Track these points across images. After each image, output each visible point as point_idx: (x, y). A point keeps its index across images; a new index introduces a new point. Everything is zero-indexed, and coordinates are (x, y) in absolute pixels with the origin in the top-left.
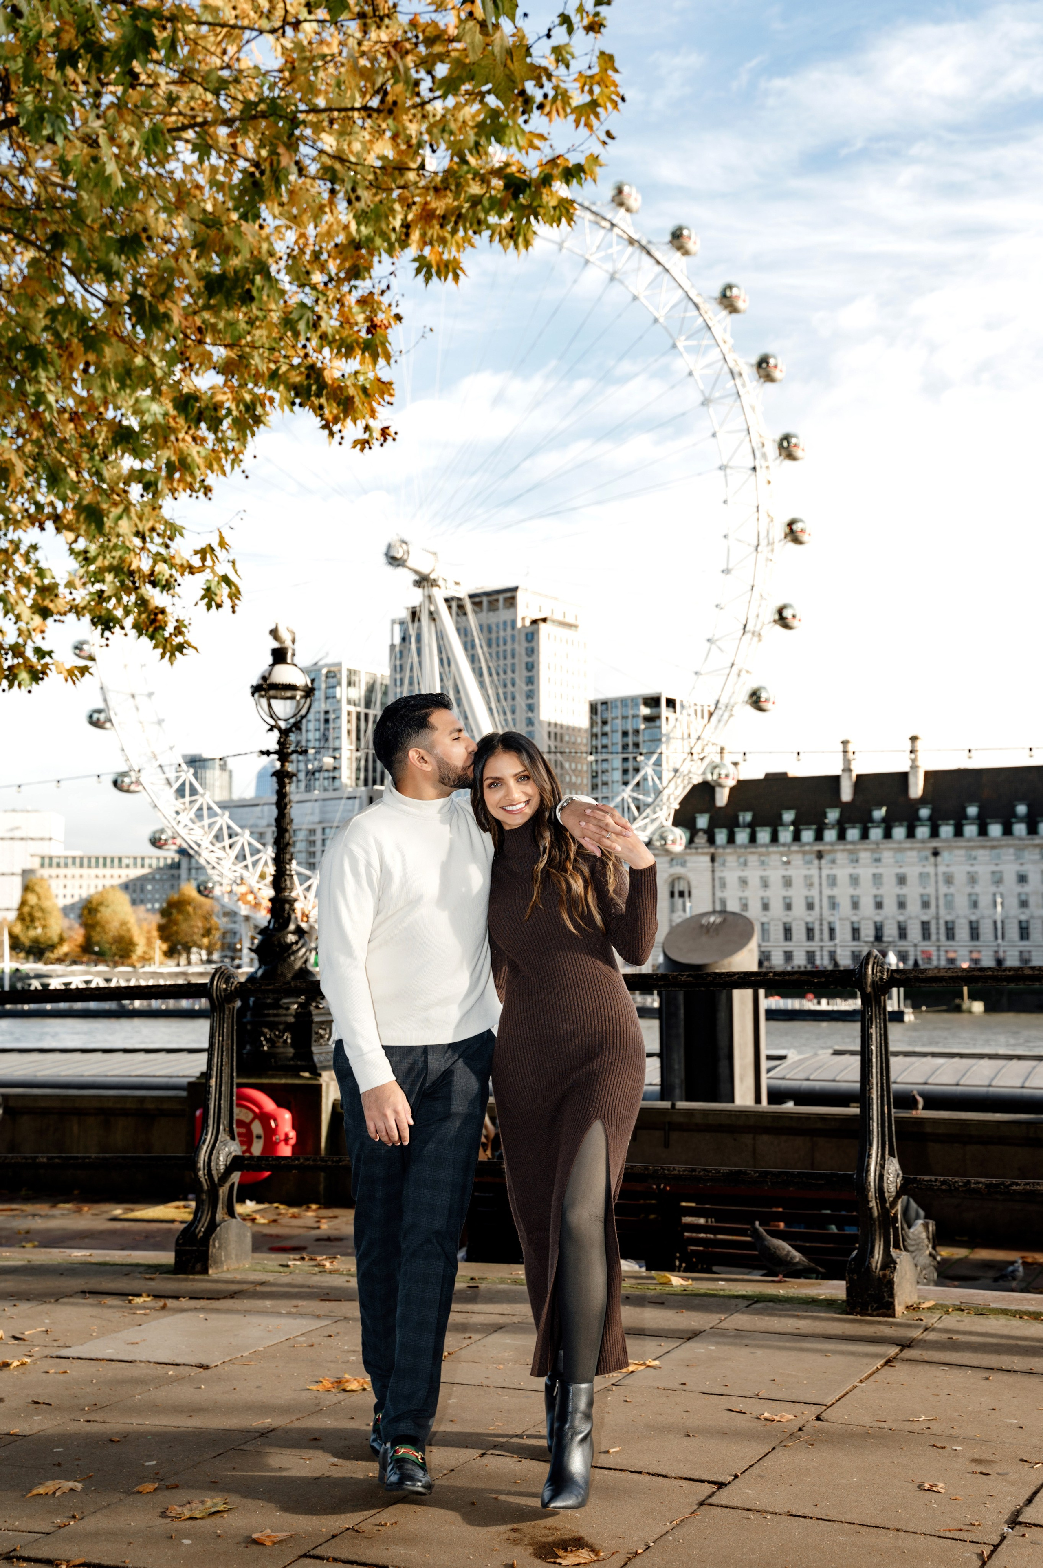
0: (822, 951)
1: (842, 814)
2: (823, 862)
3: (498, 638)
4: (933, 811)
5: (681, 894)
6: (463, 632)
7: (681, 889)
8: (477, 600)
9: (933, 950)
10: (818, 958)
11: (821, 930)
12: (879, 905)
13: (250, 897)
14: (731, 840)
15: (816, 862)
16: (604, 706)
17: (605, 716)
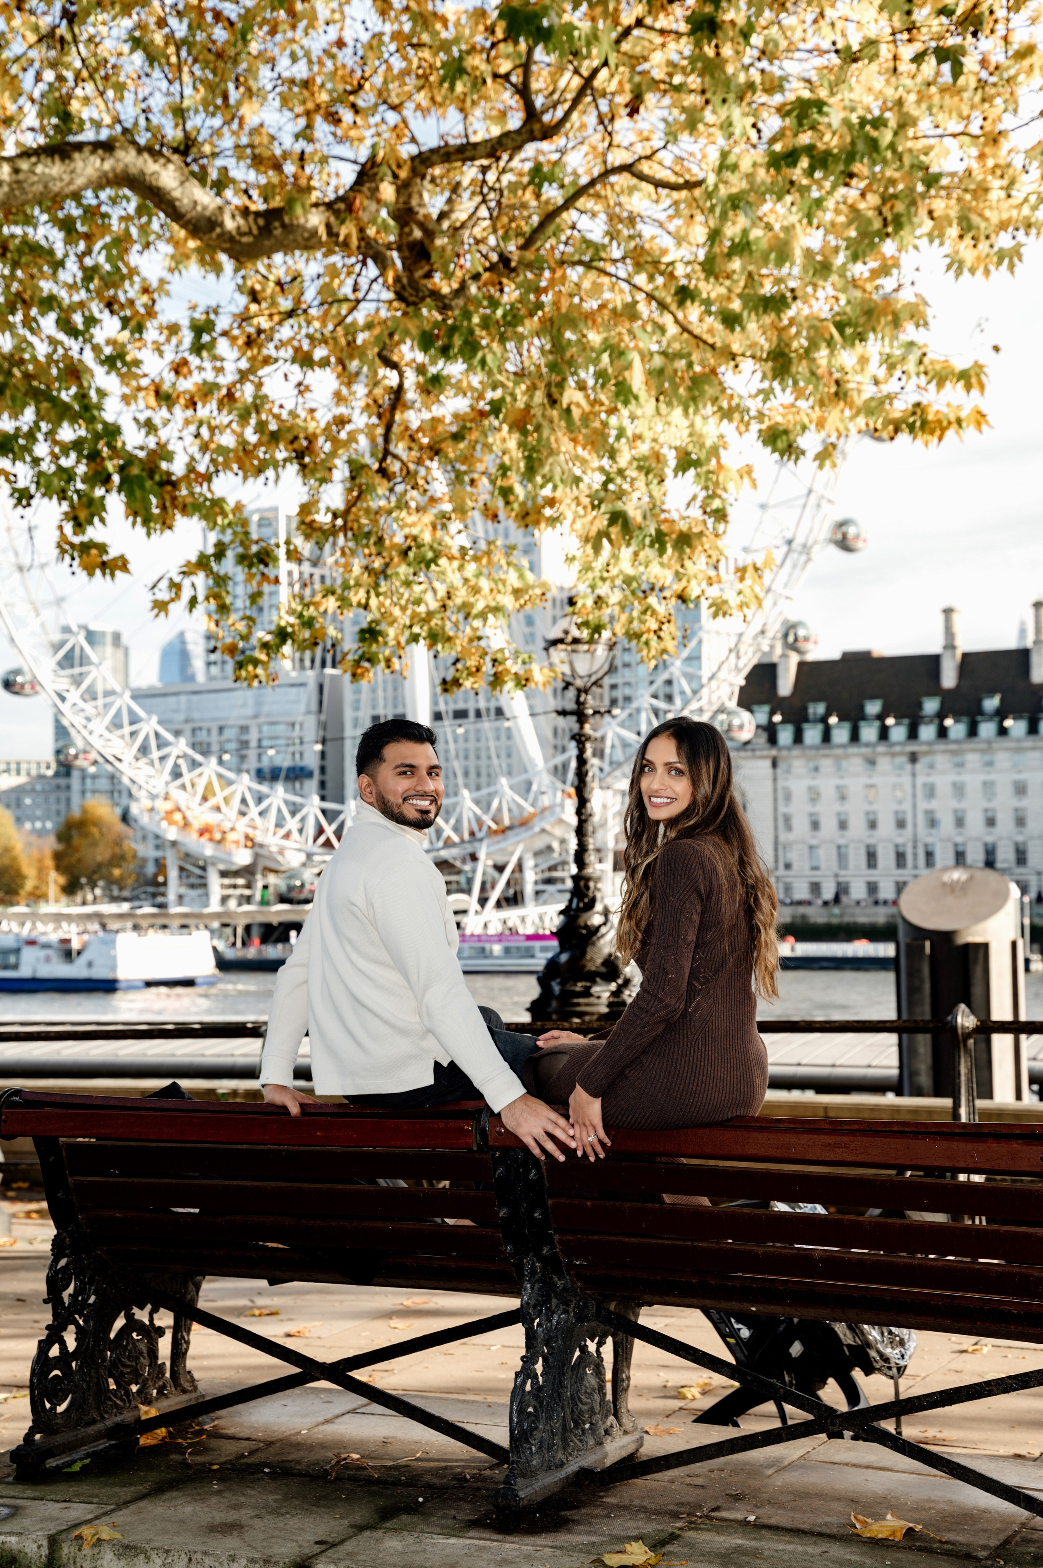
1: (943, 704)
2: (919, 766)
11: (915, 855)
12: (991, 822)
13: (177, 817)
14: (798, 738)
15: (909, 767)
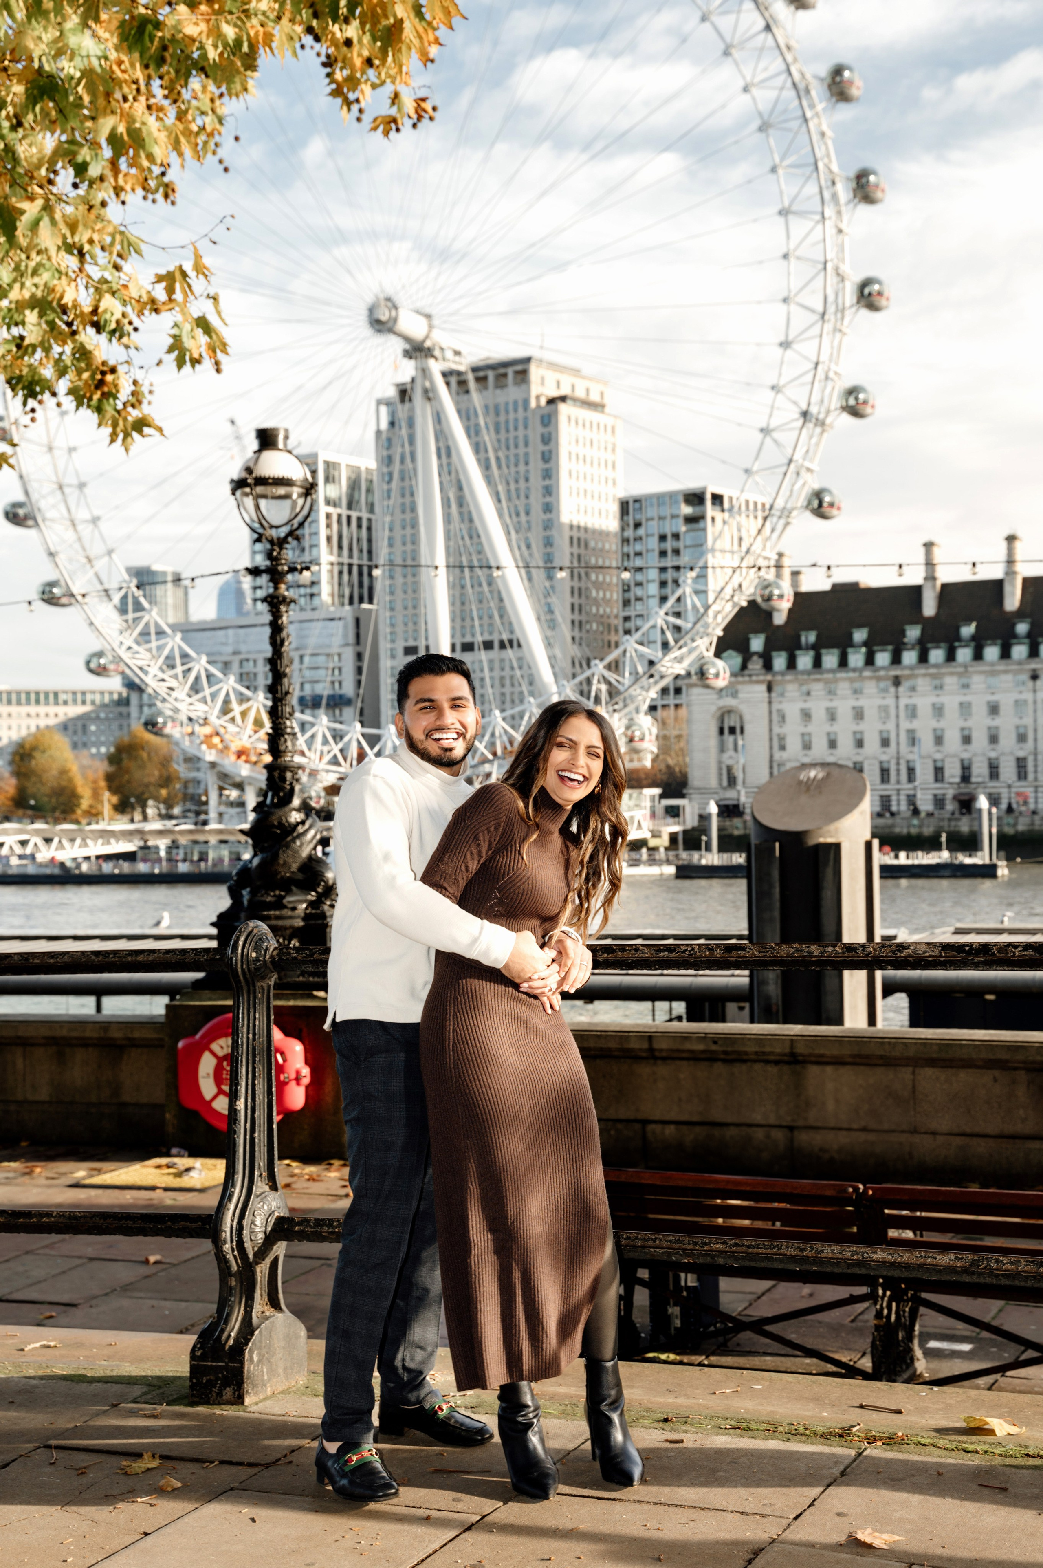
0: (898, 794)
1: (923, 631)
2: (901, 689)
3: (507, 422)
4: (1033, 626)
5: (732, 731)
6: (466, 415)
7: (732, 724)
8: (481, 374)
9: (1029, 791)
10: (894, 803)
11: (898, 770)
12: (967, 740)
13: (216, 740)
14: (791, 664)
15: (892, 689)
16: (637, 505)
17: (638, 517)
